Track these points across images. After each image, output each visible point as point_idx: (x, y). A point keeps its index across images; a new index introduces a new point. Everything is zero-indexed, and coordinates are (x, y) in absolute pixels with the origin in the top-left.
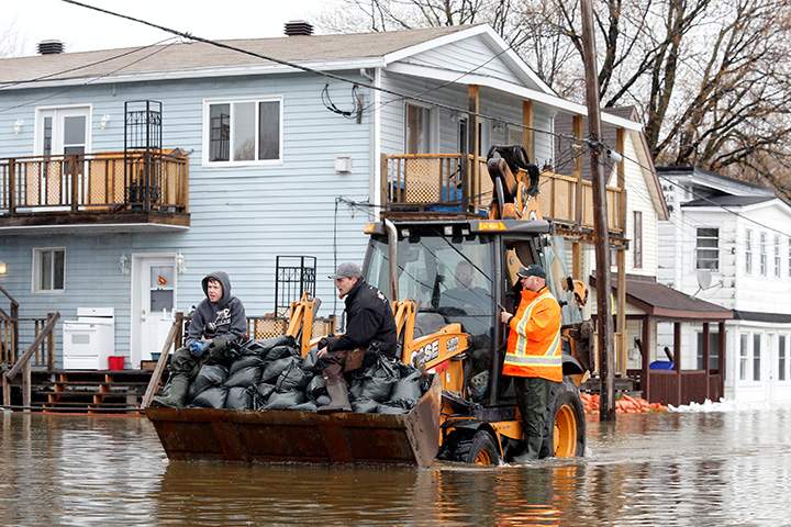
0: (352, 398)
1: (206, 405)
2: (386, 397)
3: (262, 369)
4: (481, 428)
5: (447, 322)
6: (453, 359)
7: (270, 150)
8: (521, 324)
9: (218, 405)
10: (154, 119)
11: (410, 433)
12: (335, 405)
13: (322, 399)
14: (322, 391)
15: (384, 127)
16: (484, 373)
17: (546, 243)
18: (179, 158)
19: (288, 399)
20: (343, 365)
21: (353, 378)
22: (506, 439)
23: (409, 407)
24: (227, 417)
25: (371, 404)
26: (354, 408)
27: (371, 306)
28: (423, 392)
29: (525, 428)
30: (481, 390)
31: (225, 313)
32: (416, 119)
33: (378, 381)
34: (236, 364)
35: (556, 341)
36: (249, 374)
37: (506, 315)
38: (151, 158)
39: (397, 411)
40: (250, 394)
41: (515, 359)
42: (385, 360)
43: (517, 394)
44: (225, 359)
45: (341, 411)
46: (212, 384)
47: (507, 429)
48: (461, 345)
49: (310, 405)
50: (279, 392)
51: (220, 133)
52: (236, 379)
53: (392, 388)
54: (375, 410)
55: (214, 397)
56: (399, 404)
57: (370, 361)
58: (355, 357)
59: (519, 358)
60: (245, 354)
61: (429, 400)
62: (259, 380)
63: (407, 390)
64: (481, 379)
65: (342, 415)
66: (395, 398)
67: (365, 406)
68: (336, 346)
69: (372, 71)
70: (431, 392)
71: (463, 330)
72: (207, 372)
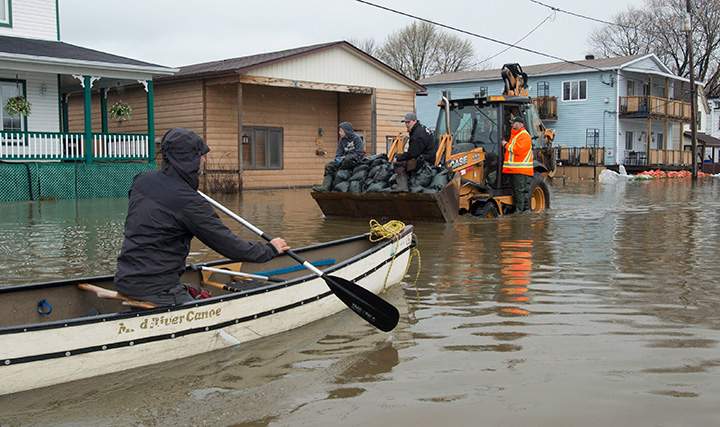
0: (410, 185)
1: (339, 190)
2: (428, 184)
3: (369, 171)
4: (489, 200)
5: (476, 147)
6: (478, 165)
7: (583, 96)
8: (511, 147)
9: (345, 191)
10: (546, 88)
11: (440, 204)
12: (399, 189)
13: (394, 186)
14: (394, 182)
15: (620, 88)
16: (495, 172)
17: (527, 108)
18: (554, 99)
19: (378, 186)
20: (406, 168)
21: (411, 174)
22: (504, 205)
23: (440, 189)
24: (349, 196)
25: (420, 188)
26: (410, 190)
27: (422, 136)
28: (449, 181)
29: (515, 199)
30: (493, 181)
31: (351, 144)
32: (630, 85)
33: (423, 176)
34: (356, 169)
35: (530, 154)
36: (362, 173)
37: (504, 142)
38: (546, 99)
39: (433, 191)
40: (361, 184)
41: (508, 164)
42: (427, 164)
43: (510, 182)
44: (350, 166)
45: (402, 192)
46: (343, 180)
47: (507, 200)
48: (481, 158)
49: (389, 189)
50: (374, 182)
51: (567, 91)
52: (356, 176)
53: (431, 179)
54: (421, 191)
55: (344, 186)
56: (434, 188)
57: (420, 165)
58: (412, 164)
59: (510, 164)
60: (360, 164)
61: (452, 185)
62: (367, 177)
63: (440, 180)
64: (492, 175)
65: (404, 194)
66: (432, 185)
67: (416, 189)
68: (403, 158)
69: (616, 70)
70: (453, 181)
71: (484, 150)
72: (340, 173)
